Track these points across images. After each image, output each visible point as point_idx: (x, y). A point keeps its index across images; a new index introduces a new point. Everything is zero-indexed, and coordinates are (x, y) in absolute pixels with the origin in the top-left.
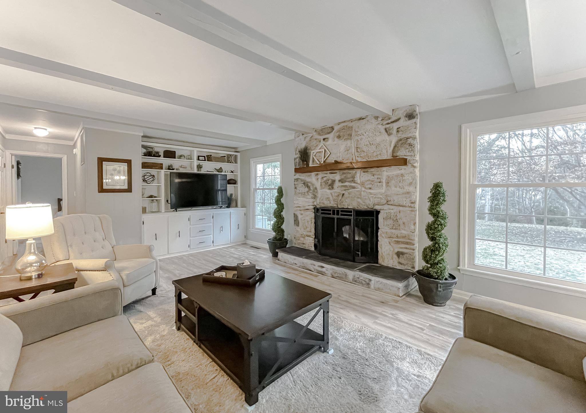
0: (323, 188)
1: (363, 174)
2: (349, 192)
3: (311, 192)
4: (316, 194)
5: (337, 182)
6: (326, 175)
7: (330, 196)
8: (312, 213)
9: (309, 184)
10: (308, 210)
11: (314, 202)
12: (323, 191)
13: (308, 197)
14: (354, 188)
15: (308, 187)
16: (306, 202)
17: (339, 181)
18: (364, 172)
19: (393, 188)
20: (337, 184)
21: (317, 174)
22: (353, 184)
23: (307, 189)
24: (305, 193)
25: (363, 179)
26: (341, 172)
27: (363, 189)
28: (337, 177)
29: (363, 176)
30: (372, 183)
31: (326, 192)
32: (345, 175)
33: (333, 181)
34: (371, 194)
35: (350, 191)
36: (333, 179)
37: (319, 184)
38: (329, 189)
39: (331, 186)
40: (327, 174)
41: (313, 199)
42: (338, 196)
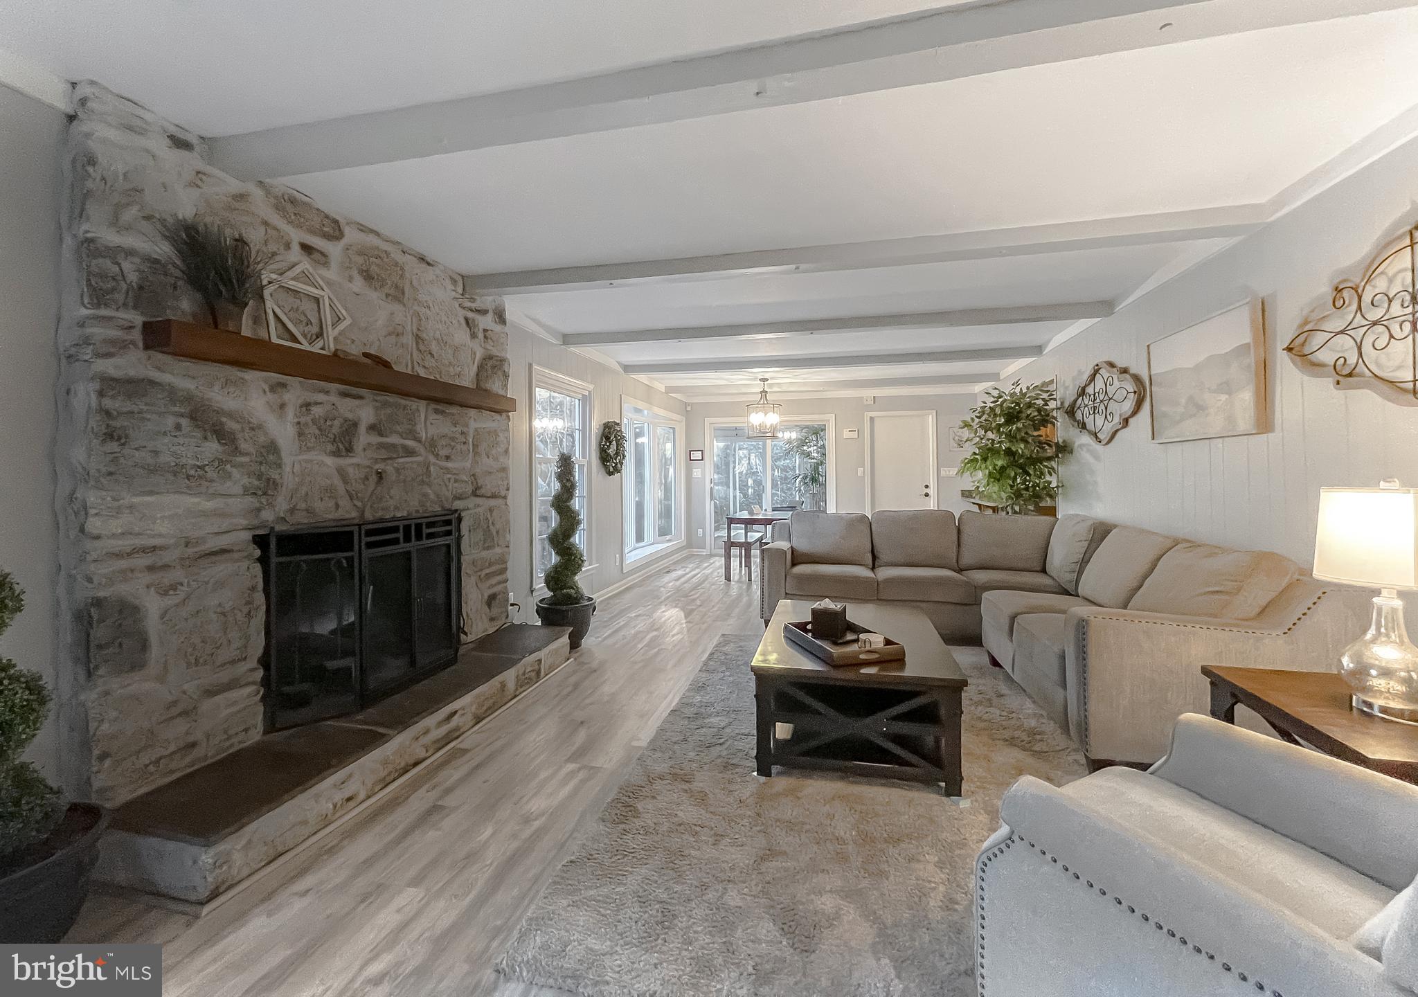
0: (309, 449)
1: (432, 416)
2: (396, 465)
3: (241, 465)
4: (274, 474)
5: (362, 429)
6: (320, 397)
7: (337, 481)
8: (246, 563)
9: (231, 425)
10: (227, 556)
11: (259, 510)
12: (307, 461)
13: (228, 487)
14: (410, 452)
15: (221, 434)
16: (205, 514)
17: (372, 428)
18: (436, 411)
19: (485, 460)
20: (363, 438)
21: (283, 385)
22: (410, 443)
23: (212, 448)
24: (202, 468)
25: (432, 431)
26: (379, 398)
27: (432, 459)
28: (365, 412)
29: (433, 422)
30: (453, 444)
31: (321, 464)
32: (389, 411)
33: (351, 427)
34: (448, 471)
35: (398, 463)
36: (350, 416)
37: (291, 431)
38: (336, 454)
39: (344, 442)
40: (327, 393)
41: (250, 499)
42: (367, 478)
